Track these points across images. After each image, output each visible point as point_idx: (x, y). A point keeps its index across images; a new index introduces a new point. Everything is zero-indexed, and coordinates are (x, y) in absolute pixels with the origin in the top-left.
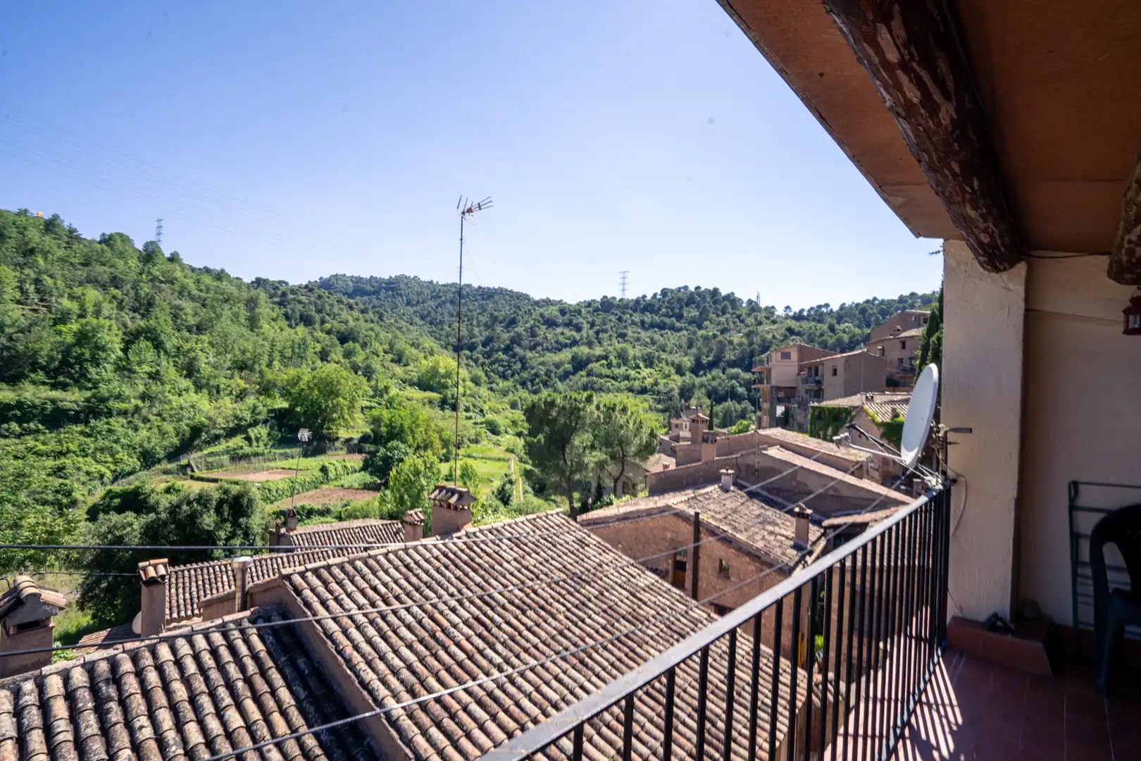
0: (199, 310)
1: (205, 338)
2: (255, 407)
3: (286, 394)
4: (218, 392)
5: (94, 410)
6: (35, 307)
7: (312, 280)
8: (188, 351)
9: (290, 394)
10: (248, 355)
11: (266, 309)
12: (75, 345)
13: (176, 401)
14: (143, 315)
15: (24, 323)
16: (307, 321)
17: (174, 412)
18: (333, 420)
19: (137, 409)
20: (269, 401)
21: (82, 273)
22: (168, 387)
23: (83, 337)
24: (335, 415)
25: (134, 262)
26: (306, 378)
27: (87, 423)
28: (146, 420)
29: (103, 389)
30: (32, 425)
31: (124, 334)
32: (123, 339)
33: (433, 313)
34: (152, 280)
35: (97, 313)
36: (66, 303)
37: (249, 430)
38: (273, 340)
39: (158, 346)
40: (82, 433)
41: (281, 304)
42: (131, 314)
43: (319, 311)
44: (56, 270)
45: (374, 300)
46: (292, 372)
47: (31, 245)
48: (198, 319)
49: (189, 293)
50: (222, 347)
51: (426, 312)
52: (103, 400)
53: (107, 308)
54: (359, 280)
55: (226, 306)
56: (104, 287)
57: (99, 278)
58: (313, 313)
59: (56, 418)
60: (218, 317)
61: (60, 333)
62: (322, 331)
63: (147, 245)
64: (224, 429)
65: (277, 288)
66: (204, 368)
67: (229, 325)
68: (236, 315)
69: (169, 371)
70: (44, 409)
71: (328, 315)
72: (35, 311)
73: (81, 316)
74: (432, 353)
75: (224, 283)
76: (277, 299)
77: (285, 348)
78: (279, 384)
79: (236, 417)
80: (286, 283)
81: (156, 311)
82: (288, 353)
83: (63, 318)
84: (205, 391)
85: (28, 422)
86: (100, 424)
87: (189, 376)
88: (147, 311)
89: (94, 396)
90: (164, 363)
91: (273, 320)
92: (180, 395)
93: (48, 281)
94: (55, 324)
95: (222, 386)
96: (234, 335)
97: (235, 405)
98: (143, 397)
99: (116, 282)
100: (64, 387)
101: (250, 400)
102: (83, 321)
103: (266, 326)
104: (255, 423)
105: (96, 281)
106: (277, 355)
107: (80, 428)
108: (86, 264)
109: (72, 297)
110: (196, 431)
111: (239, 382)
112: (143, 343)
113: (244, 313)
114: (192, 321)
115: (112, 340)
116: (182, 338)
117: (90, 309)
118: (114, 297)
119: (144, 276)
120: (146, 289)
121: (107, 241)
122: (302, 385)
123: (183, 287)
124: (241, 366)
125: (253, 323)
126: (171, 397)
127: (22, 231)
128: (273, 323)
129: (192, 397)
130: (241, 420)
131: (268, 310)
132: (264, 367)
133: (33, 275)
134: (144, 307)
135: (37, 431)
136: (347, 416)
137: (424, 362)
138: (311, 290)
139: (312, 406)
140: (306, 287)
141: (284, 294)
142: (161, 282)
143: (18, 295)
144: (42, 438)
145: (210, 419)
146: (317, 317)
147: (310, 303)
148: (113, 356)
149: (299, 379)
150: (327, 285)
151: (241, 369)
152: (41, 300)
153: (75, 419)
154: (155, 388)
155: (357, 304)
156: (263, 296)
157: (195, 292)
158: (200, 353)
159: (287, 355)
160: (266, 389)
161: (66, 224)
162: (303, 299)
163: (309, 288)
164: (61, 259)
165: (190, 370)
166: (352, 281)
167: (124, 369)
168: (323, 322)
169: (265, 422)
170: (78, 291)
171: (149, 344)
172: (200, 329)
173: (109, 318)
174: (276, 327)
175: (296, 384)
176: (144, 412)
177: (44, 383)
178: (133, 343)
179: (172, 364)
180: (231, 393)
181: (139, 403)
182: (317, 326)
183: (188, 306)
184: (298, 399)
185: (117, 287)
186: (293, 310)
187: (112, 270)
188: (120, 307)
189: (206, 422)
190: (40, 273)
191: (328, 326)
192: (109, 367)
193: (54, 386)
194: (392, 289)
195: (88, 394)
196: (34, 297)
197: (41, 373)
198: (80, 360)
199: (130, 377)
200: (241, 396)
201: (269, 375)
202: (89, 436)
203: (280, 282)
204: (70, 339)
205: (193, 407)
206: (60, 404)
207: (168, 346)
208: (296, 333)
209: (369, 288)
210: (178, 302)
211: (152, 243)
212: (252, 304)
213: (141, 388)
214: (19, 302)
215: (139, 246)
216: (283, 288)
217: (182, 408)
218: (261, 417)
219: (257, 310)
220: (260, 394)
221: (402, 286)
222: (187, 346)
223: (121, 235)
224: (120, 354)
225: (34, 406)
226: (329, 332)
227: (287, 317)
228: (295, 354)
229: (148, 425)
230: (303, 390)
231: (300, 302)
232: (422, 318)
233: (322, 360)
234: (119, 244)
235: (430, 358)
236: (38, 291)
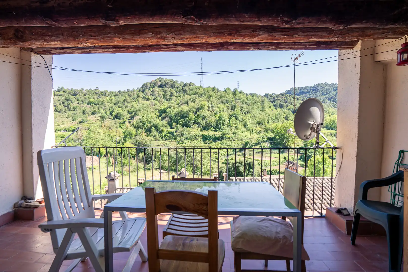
0: (248, 107)
1: (249, 115)
2: (263, 137)
3: (273, 132)
4: (253, 132)
5: (222, 137)
6: (211, 111)
7: (284, 92)
8: (245, 120)
9: (274, 132)
10: (261, 120)
11: (267, 104)
12: (219, 120)
13: (242, 135)
14: (233, 110)
15: (209, 115)
16: (281, 106)
17: (241, 138)
18: (289, 141)
19: (232, 137)
20: (268, 135)
21: (220, 100)
22: (239, 131)
23: (220, 118)
24: (290, 140)
25: (231, 95)
26: (279, 126)
27: (221, 140)
28: (234, 140)
29: (225, 132)
30: (211, 141)
31: (229, 116)
32: (229, 117)
33: (334, 97)
34: (236, 100)
35: (223, 111)
36: (217, 109)
37: (261, 144)
38: (269, 114)
39: (237, 119)
40: (220, 143)
41: (272, 102)
42: (231, 110)
43: (286, 102)
44: (215, 101)
45: (308, 95)
46: (275, 124)
47: (210, 95)
48: (247, 110)
49: (245, 102)
50: (254, 118)
51: (331, 97)
52: (225, 134)
53: (226, 109)
54: (301, 88)
55: (255, 104)
56: (224, 103)
57: (223, 101)
58: (284, 103)
59: (215, 139)
60: (253, 108)
61: (215, 117)
62: (287, 109)
63: (234, 90)
64: (254, 143)
65: (272, 96)
66: (249, 125)
67: (256, 111)
68: (258, 107)
69: (240, 126)
70: (213, 137)
71: (289, 103)
72: (211, 112)
73: (220, 112)
74: (333, 114)
75: (254, 97)
76: (272, 100)
77: (273, 116)
78: (271, 128)
79: (258, 140)
80: (275, 94)
81: (236, 109)
82: (274, 118)
83: (216, 114)
84: (249, 131)
85: (210, 140)
86: (224, 141)
87: (245, 127)
88: (235, 109)
89: (222, 134)
90: (239, 124)
91: (270, 107)
92: (242, 133)
93: (213, 104)
94: (215, 115)
95: (254, 130)
96: (257, 113)
97: (257, 136)
98: (234, 133)
99: (227, 101)
100: (217, 131)
101: (262, 134)
102: (220, 113)
103: (267, 109)
104: (263, 141)
105: (223, 102)
106: (270, 119)
107: (220, 142)
108: (221, 98)
109: (218, 107)
110: (246, 143)
111: (259, 128)
112: (233, 118)
113: (260, 106)
114: (246, 110)
115: (226, 118)
116: (243, 116)
117: (222, 110)
118: (227, 106)
119: (233, 99)
120: (234, 102)
121: (225, 91)
122: (278, 129)
123: (243, 100)
124: (260, 124)
125: (263, 109)
126: (240, 133)
127: (208, 91)
128: (269, 108)
129: (246, 133)
130: (259, 140)
131: (268, 104)
132: (266, 123)
133: (210, 103)
134: (233, 108)
135: (212, 143)
136: (294, 140)
137: (329, 118)
138: (283, 95)
139: (281, 136)
140: (281, 94)
141: (274, 98)
142: (238, 100)
143: (208, 108)
144: (213, 144)
145: (250, 140)
146: (285, 105)
147: (282, 100)
148: (227, 122)
149: (277, 127)
150: (289, 92)
151: (259, 124)
152: (212, 109)
153: (219, 140)
154: (236, 131)
155: (300, 98)
156: (266, 100)
157: (246, 101)
158: (248, 120)
159: (273, 119)
160: (267, 131)
161: (217, 88)
162: (281, 99)
163: (282, 95)
164: (216, 98)
165: (245, 126)
166: (299, 89)
167: (229, 126)
168: (287, 106)
169: (266, 141)
170: (219, 105)
171: (235, 118)
172: (248, 112)
173: (226, 112)
174: (271, 110)
175: (276, 128)
176: (234, 138)
177: (213, 130)
178: (231, 118)
179: (240, 124)
180: (256, 132)
181: (232, 135)
182: (285, 108)
183: (244, 106)
184: (277, 134)
185: (227, 103)
186: (277, 103)
187: (226, 99)
188: (228, 109)
189: (249, 141)
190: (211, 102)
191: (289, 107)
192: (226, 126)
193: (215, 131)
194: (315, 90)
195: (221, 133)
196: (211, 108)
197: (213, 128)
198: (220, 124)
199: (230, 128)
200: (259, 133)
201: (268, 126)
202: (222, 144)
203: (272, 94)
204: (218, 119)
205: (246, 136)
206: (216, 136)
207: (239, 118)
208: (277, 111)
209: (305, 91)
210: (242, 105)
211: (236, 89)
212: (263, 103)
213: (233, 131)
214: (208, 110)
215: (233, 90)
216: (273, 96)
217: (243, 137)
218: (266, 139)
219: (264, 105)
220: (265, 132)
221: (320, 88)
222: (244, 118)
223: (228, 88)
224: (228, 122)
225: (211, 136)
226: (289, 109)
227: (274, 106)
228: (277, 118)
229: (235, 142)
230: (278, 130)
231: (279, 100)
232: (329, 99)
233: (286, 119)
234: (228, 91)
235: (332, 116)
236: (211, 107)
